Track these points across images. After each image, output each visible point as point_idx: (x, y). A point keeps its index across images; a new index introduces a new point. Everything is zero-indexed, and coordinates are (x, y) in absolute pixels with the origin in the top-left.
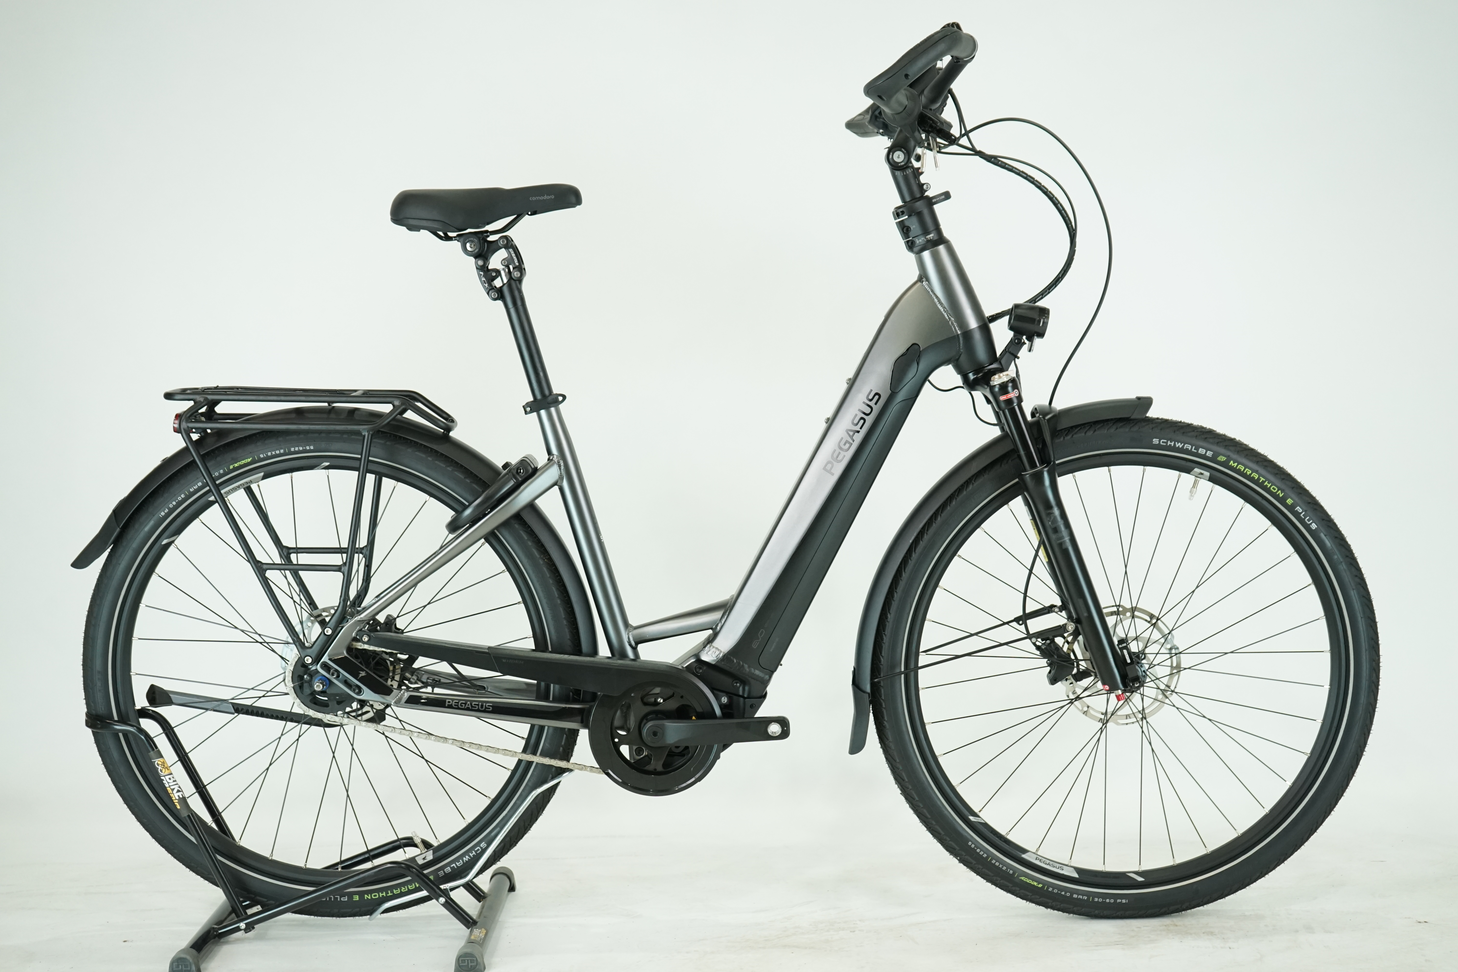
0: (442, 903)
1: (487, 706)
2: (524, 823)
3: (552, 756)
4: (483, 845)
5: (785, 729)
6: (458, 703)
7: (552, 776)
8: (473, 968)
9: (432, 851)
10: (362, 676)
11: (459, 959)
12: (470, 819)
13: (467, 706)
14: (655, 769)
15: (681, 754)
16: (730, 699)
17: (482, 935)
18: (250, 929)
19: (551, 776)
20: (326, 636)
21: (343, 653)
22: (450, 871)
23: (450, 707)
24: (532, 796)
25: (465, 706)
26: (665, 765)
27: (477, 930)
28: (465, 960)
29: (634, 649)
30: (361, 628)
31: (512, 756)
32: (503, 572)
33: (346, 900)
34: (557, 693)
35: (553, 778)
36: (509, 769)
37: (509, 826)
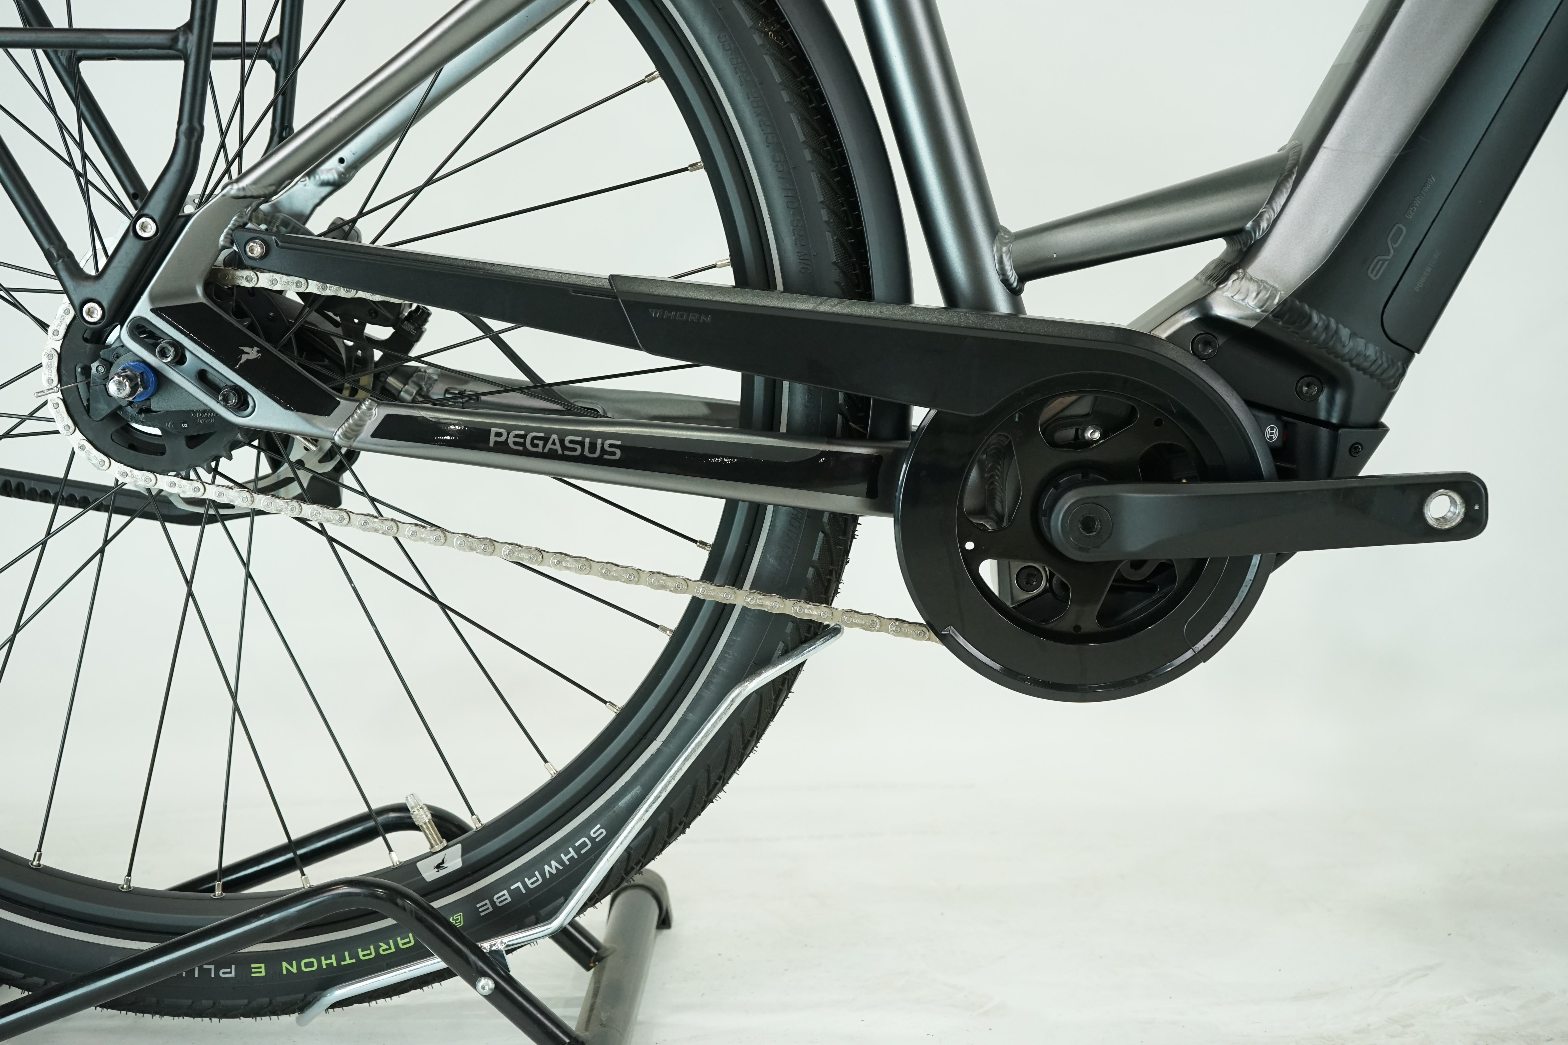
0: (487, 992)
1: (606, 448)
2: (708, 771)
3: (787, 592)
4: (597, 831)
5: (1477, 507)
6: (524, 437)
7: (786, 645)
9: (459, 846)
10: (248, 360)
12: (562, 760)
13: (549, 445)
14: (1077, 628)
15: (1146, 587)
16: (1286, 430)
19: (781, 645)
20: (142, 242)
21: (194, 293)
22: (509, 900)
23: (502, 448)
24: (733, 701)
25: (544, 446)
26: (1102, 617)
29: (1014, 293)
30: (245, 220)
31: (676, 590)
32: (649, 78)
33: (233, 975)
34: (798, 417)
35: (787, 653)
36: (664, 629)
37: (669, 782)
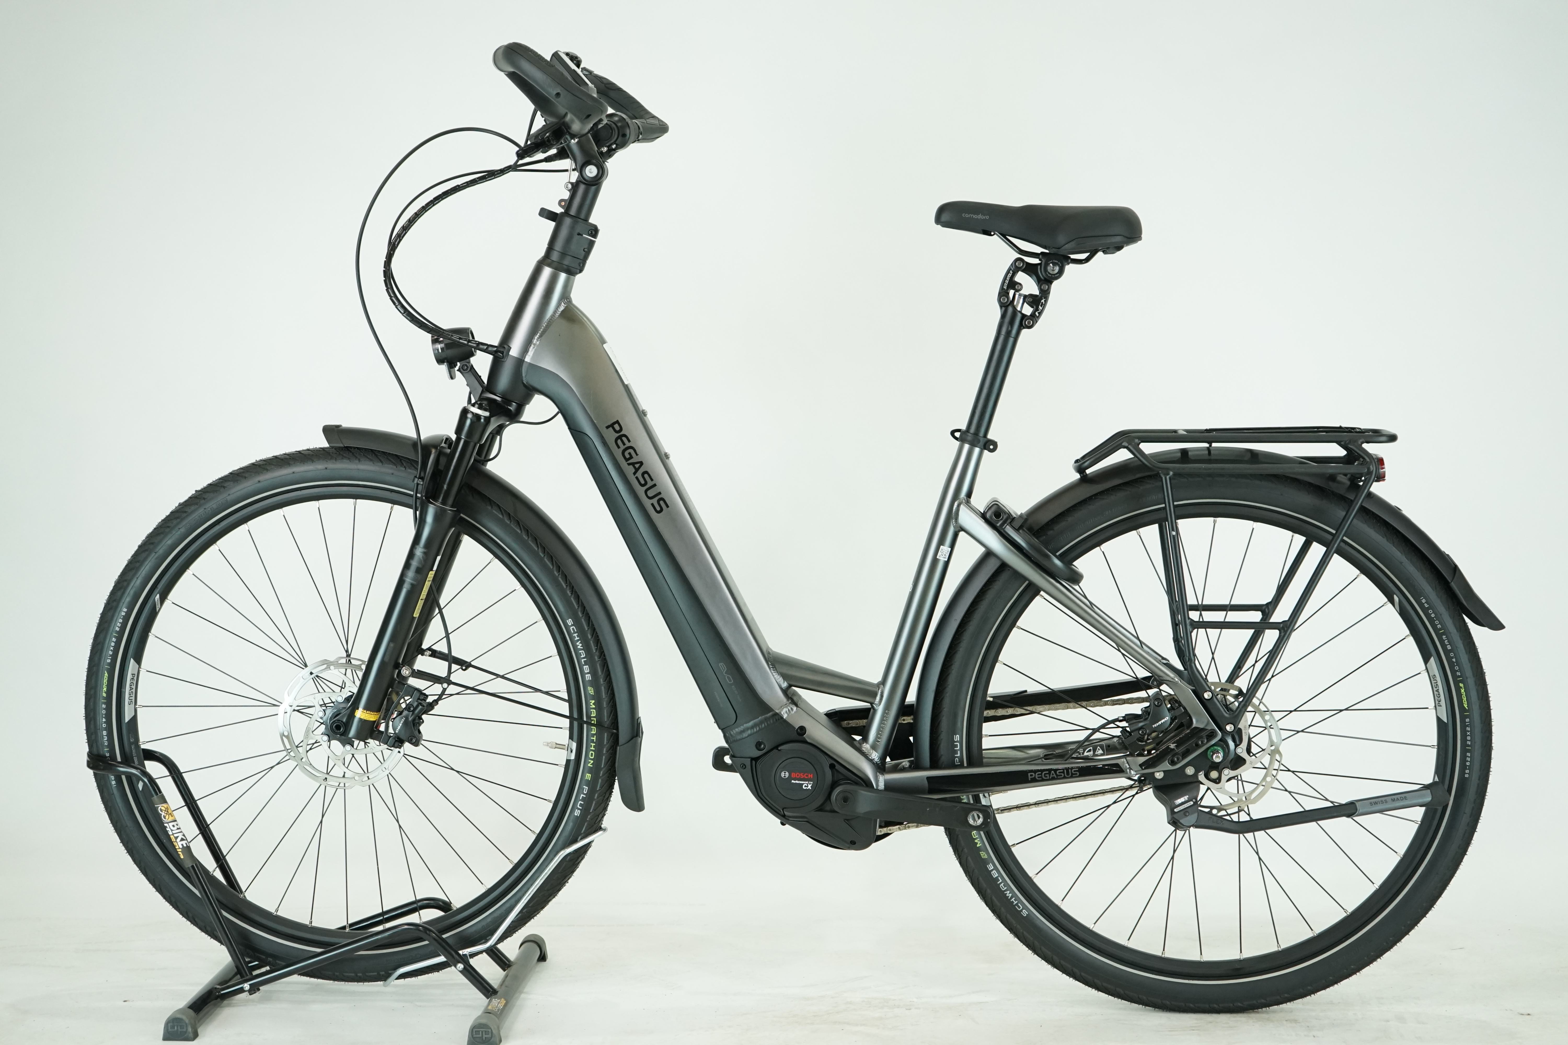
0: (461, 970)
8: (488, 1040)
11: (472, 1031)
17: (501, 1006)
18: (255, 990)
24: (560, 856)
27: (496, 1000)
28: (479, 1031)
